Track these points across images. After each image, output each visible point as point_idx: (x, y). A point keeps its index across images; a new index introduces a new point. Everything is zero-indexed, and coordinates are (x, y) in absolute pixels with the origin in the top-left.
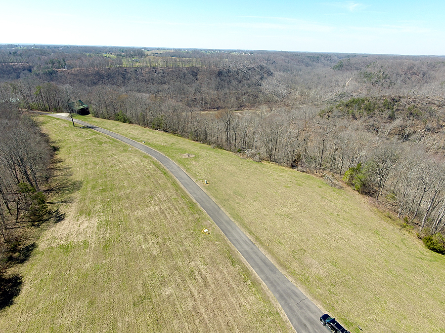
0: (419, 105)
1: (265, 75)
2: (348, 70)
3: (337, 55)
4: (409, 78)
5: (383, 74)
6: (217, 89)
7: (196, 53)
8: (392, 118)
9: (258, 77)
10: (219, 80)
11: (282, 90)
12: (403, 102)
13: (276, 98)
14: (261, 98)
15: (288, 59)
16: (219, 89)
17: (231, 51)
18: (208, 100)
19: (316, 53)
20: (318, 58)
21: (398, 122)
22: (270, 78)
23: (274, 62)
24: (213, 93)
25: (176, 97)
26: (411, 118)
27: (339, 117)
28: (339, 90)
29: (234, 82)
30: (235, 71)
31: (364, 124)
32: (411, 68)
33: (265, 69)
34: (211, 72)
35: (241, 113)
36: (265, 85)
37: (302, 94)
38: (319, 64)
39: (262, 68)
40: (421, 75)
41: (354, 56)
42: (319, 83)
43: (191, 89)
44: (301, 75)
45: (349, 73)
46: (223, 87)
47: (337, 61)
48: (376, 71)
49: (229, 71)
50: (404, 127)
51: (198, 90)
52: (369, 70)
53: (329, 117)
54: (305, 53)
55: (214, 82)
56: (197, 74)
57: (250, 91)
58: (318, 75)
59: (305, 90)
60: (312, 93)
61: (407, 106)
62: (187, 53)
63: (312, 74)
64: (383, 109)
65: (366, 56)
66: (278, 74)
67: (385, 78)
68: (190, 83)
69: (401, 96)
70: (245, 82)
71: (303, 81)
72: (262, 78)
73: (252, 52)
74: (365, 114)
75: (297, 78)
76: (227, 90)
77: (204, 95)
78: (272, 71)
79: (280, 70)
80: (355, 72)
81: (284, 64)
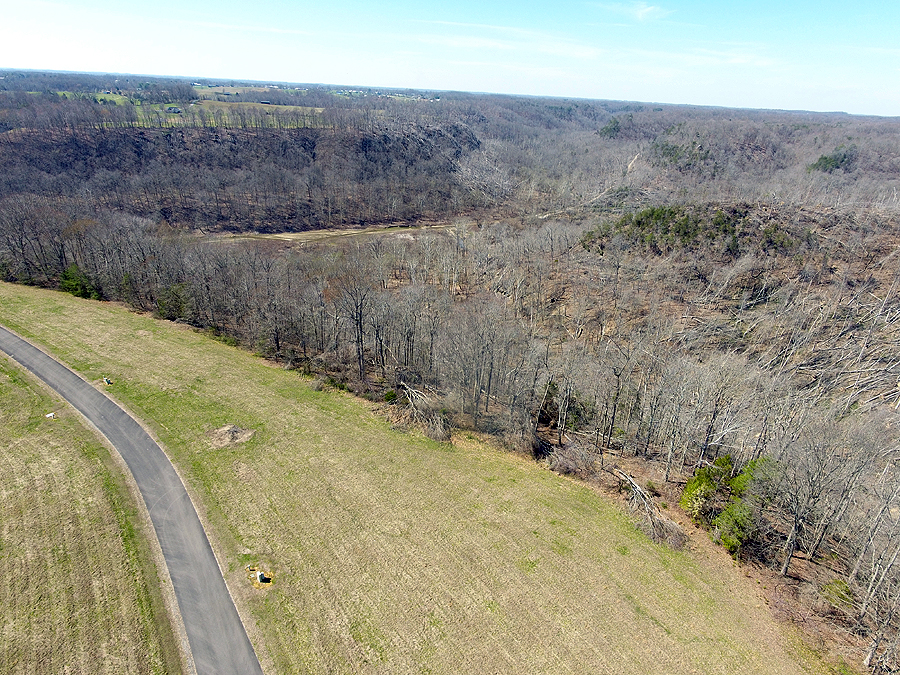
1: (465, 148)
2: (629, 137)
3: (605, 104)
5: (701, 148)
6: (360, 179)
7: (317, 95)
8: (733, 252)
9: (449, 152)
10: (364, 161)
11: (501, 179)
12: (753, 217)
13: (487, 198)
14: (457, 198)
15: (510, 112)
16: (365, 181)
17: (394, 92)
18: (340, 204)
19: (565, 100)
20: (570, 110)
21: (746, 262)
22: (474, 154)
23: (483, 119)
24: (351, 190)
25: (265, 197)
26: (772, 252)
27: (623, 248)
28: (614, 182)
29: (398, 165)
30: (398, 139)
31: (677, 265)
32: (751, 137)
33: (465, 134)
34: (347, 142)
36: (465, 171)
37: (541, 188)
38: (573, 124)
39: (457, 132)
40: (769, 151)
42: (574, 165)
43: (300, 180)
45: (631, 145)
46: (372, 175)
48: (686, 143)
49: (386, 139)
50: (757, 273)
51: (316, 183)
52: (671, 140)
53: (602, 247)
54: (543, 98)
55: (353, 163)
56: (314, 145)
57: (433, 183)
58: (571, 147)
60: (563, 187)
61: (762, 227)
62: (297, 94)
63: (561, 145)
64: (714, 231)
65: (659, 109)
66: (492, 144)
67: (705, 158)
69: (749, 203)
70: (424, 162)
72: (457, 155)
73: (436, 95)
74: (678, 242)
75: (531, 153)
76: (381, 182)
78: (478, 138)
79: (496, 136)
80: (645, 143)
81: (504, 122)
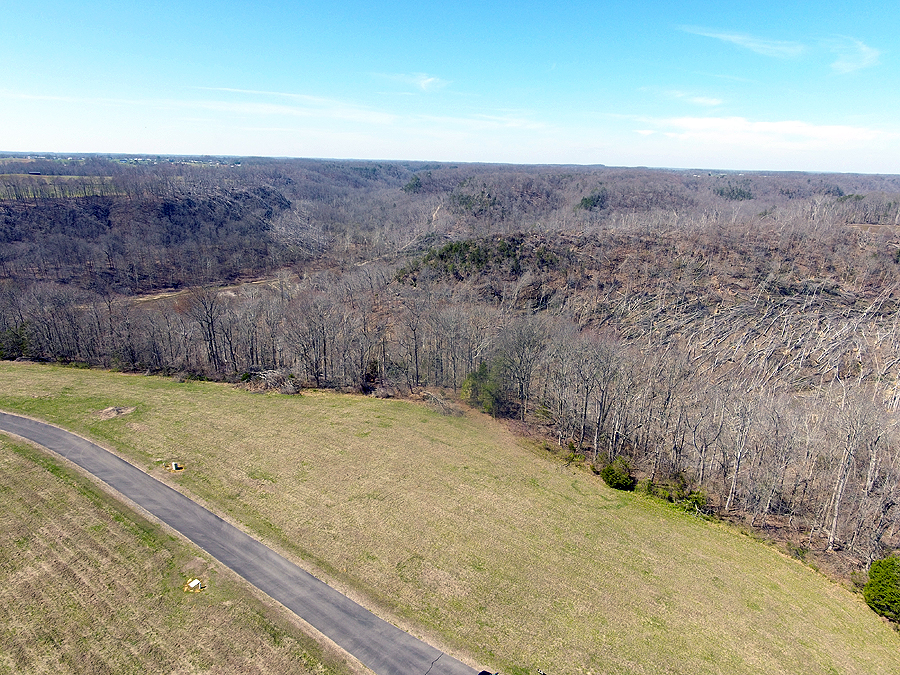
0: (552, 247)
1: (276, 208)
2: (431, 191)
3: (407, 164)
4: (528, 202)
5: (489, 196)
6: (167, 242)
7: (97, 164)
8: (517, 271)
9: (259, 212)
10: (169, 224)
11: (315, 234)
12: (528, 243)
13: (306, 253)
14: (274, 254)
15: (317, 174)
16: (172, 244)
17: (188, 159)
18: (147, 269)
19: (369, 162)
20: (375, 170)
21: (527, 278)
22: (286, 214)
23: (289, 181)
24: (158, 254)
25: (57, 269)
26: (545, 268)
27: (433, 278)
28: (422, 229)
29: (208, 227)
30: (204, 202)
31: (477, 287)
32: (528, 186)
33: (273, 196)
34: (146, 207)
35: (235, 291)
36: (281, 228)
37: (356, 240)
38: (379, 183)
39: (265, 193)
40: (544, 196)
41: (438, 166)
42: (385, 218)
43: (96, 248)
44: (349, 204)
45: (433, 198)
46: (180, 239)
47: (410, 176)
48: (476, 193)
49: (190, 203)
50: (537, 285)
51: (116, 249)
52: (465, 191)
53: (415, 280)
54: (348, 161)
55: (156, 229)
56: (107, 213)
57: (247, 242)
58: (380, 203)
59: (361, 234)
60: (376, 237)
61: (535, 250)
62: (73, 164)
63: (370, 201)
64: (500, 257)
65: (454, 166)
66: (302, 204)
67: (494, 204)
68: (91, 234)
69: (523, 232)
70: (233, 224)
71: (354, 216)
72: (268, 215)
73: (237, 161)
74: (474, 268)
75: (342, 210)
76: (191, 244)
77: (135, 260)
78: (288, 199)
79: (305, 197)
80: (444, 195)
81: (311, 183)
